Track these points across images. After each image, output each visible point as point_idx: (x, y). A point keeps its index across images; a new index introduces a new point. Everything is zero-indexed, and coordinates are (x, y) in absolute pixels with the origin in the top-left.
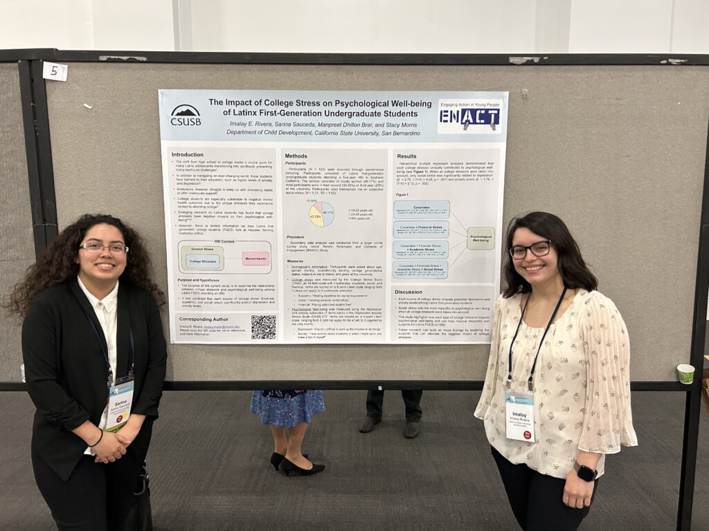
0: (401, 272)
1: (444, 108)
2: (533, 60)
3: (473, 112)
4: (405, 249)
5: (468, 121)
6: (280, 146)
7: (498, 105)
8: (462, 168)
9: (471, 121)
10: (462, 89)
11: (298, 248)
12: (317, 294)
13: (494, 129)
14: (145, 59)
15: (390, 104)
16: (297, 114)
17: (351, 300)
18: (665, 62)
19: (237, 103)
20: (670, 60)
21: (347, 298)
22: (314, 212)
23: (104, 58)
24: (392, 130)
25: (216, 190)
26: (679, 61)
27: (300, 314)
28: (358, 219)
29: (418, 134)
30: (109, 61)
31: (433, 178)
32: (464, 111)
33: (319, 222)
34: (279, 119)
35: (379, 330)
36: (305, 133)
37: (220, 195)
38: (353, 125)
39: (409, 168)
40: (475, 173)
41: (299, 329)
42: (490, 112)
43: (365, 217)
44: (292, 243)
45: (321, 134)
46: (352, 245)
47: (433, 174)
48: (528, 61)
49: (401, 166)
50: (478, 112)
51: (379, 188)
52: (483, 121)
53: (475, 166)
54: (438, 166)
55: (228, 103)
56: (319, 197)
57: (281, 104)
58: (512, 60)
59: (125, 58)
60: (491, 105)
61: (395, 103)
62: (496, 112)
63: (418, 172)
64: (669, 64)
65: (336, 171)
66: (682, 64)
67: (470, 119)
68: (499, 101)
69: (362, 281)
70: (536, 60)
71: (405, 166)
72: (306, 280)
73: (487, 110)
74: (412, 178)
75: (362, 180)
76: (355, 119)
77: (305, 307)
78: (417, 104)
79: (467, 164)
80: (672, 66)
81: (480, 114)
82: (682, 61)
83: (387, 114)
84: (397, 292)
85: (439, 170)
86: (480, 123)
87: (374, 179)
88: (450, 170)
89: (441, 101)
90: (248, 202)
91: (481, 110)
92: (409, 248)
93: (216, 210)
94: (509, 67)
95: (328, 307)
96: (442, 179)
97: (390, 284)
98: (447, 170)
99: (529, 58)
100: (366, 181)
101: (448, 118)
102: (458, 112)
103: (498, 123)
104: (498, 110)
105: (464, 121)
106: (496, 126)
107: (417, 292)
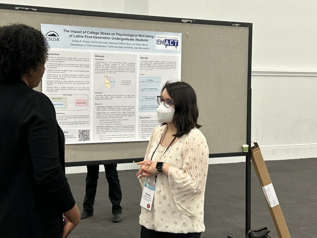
0: (142, 108)
1: (159, 39)
2: (190, 21)
3: (169, 41)
4: (144, 99)
5: (167, 44)
6: (92, 52)
7: (177, 38)
8: (165, 64)
9: (168, 45)
10: (165, 31)
11: (100, 98)
12: (107, 119)
13: (176, 48)
14: (36, 10)
15: (138, 36)
16: (100, 38)
17: (122, 122)
18: (233, 25)
19: (75, 32)
20: (235, 24)
21: (119, 121)
22: (107, 81)
23: (17, 8)
24: (138, 46)
25: (64, 71)
26: (238, 25)
27: (99, 129)
28: (125, 85)
29: (148, 49)
30: (20, 9)
31: (154, 68)
32: (165, 40)
33: (109, 86)
34: (93, 40)
35: (133, 135)
36: (103, 46)
37: (66, 73)
38: (123, 44)
39: (145, 63)
40: (170, 66)
41: (100, 136)
42: (175, 41)
43: (128, 84)
44: (97, 95)
45: (110, 47)
46: (122, 96)
47: (154, 66)
48: (188, 21)
49: (142, 62)
50: (171, 41)
51: (134, 71)
52: (172, 45)
53: (169, 63)
54: (156, 63)
55: (72, 31)
56: (109, 75)
57: (94, 33)
58: (183, 21)
59: (27, 9)
60: (175, 38)
61: (140, 36)
62: (177, 41)
63: (148, 65)
64: (235, 26)
65: (116, 63)
66: (239, 26)
67: (168, 43)
68: (178, 37)
69: (126, 113)
70: (191, 21)
71: (143, 62)
72: (103, 113)
73: (174, 40)
74: (146, 67)
75: (127, 68)
76: (124, 41)
77: (102, 126)
78: (148, 36)
79: (167, 62)
80: (236, 27)
81: (171, 42)
82: (239, 25)
83: (137, 40)
84: (141, 118)
85: (156, 64)
86: (171, 46)
87: (131, 67)
88: (161, 64)
89: (157, 36)
90: (78, 76)
91: (172, 40)
92: (145, 98)
93: (64, 80)
94: (181, 23)
95: (112, 125)
96: (158, 68)
97: (138, 114)
98: (159, 64)
99: (189, 20)
100: (128, 68)
101: (160, 43)
102: (163, 40)
103: (178, 46)
104: (178, 40)
105: (165, 44)
106: (177, 47)
107: (148, 118)
